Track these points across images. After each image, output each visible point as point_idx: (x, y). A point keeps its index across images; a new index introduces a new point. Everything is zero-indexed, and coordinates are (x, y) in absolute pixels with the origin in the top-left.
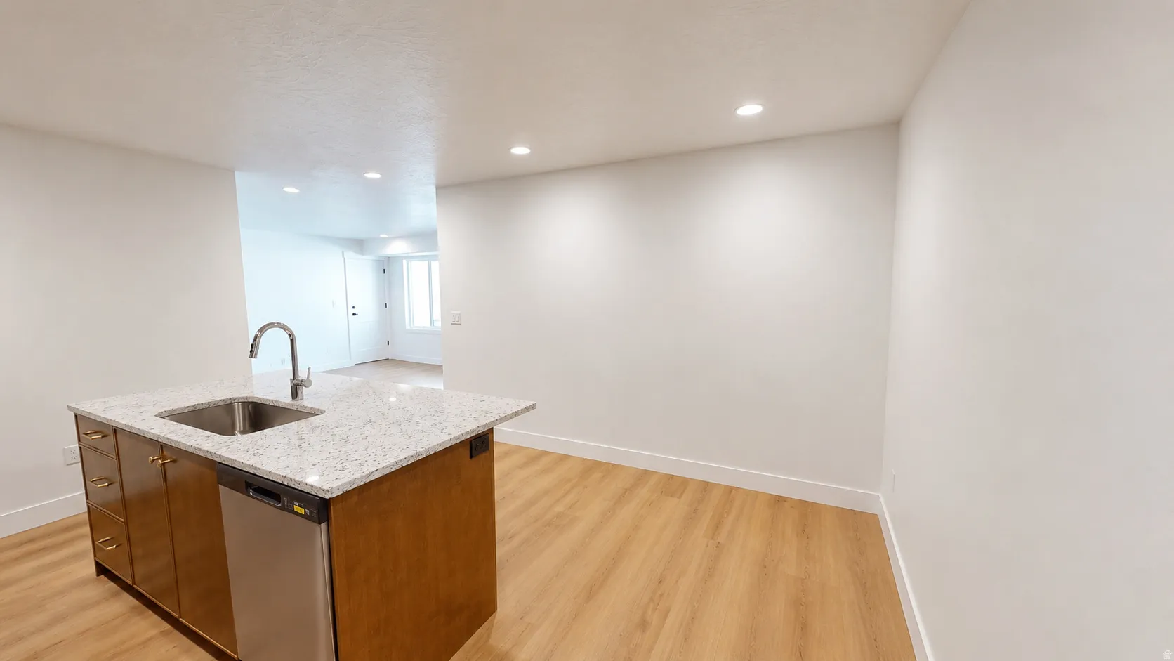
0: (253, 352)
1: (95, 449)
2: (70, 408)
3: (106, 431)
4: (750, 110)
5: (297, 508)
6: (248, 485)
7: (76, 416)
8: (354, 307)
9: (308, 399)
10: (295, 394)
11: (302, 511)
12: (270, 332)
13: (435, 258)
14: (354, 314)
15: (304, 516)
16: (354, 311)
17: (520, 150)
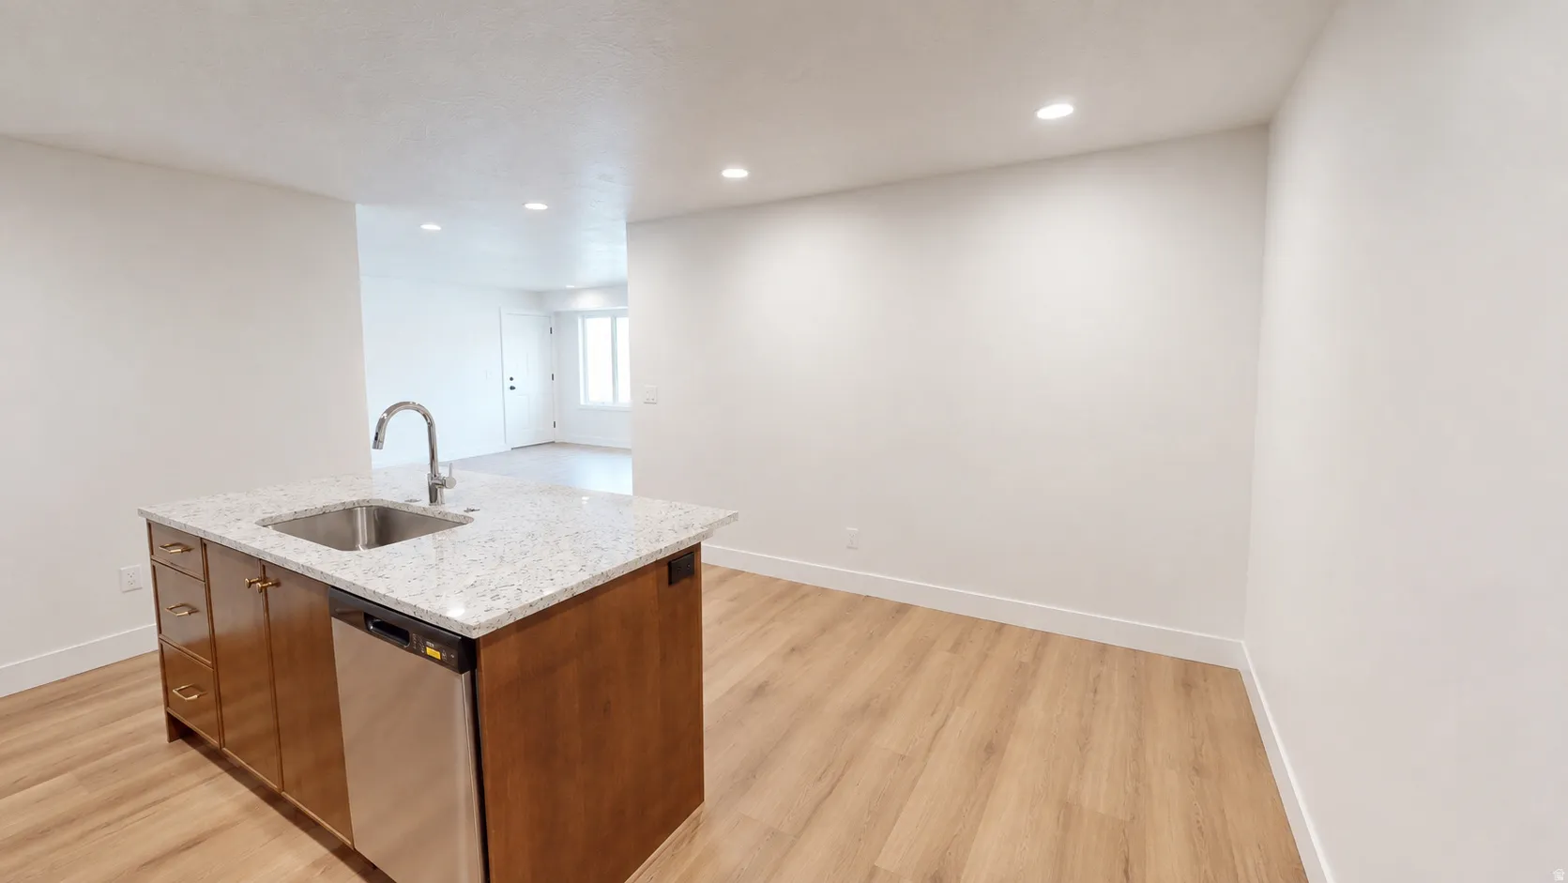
0: (378, 440)
1: (172, 567)
2: (141, 513)
3: (191, 544)
4: (1056, 111)
5: (430, 651)
6: (368, 617)
7: (149, 525)
8: (511, 379)
9: (451, 503)
10: (433, 496)
11: (437, 655)
12: (400, 416)
13: (623, 313)
14: (512, 388)
15: (441, 662)
16: (512, 384)
17: (735, 173)
